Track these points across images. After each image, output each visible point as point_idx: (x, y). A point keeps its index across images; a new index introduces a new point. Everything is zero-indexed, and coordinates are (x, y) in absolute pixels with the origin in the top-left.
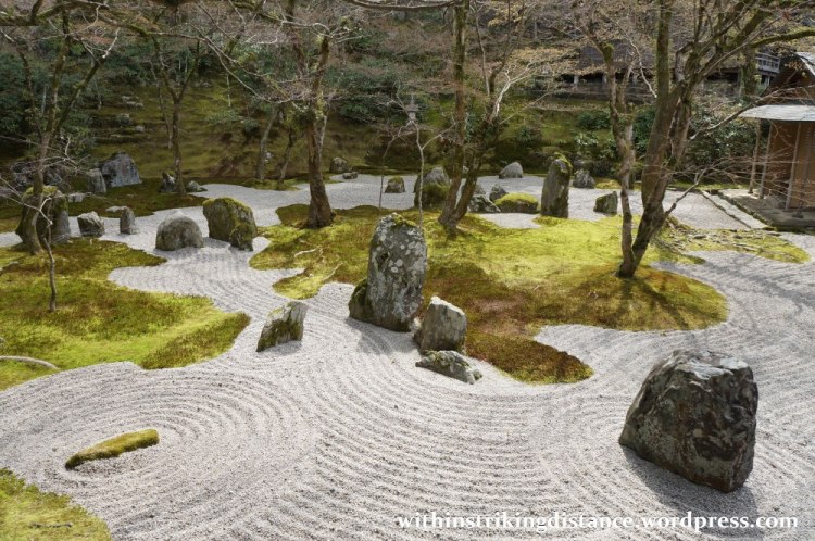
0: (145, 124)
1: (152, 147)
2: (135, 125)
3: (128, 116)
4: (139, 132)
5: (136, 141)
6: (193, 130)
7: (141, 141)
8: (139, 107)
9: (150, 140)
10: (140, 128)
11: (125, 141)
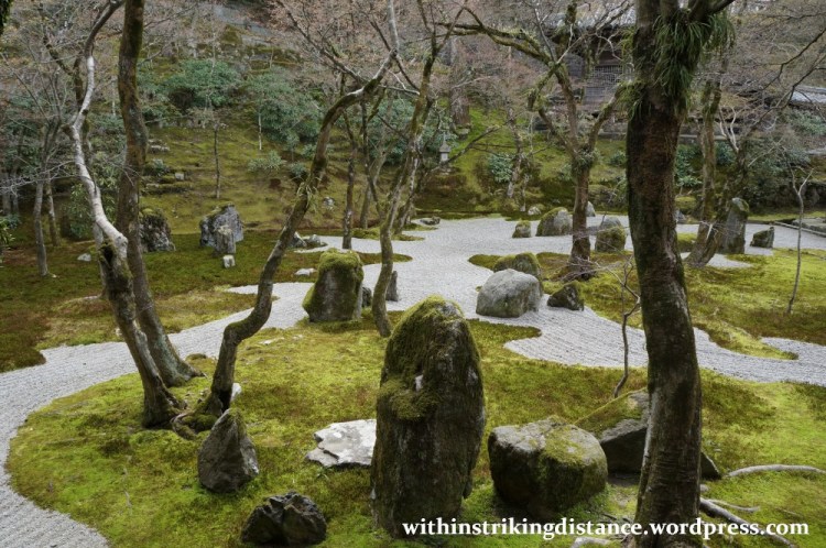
0: (183, 171)
1: (198, 197)
2: (173, 172)
3: (161, 161)
4: (178, 180)
5: (178, 190)
6: (233, 176)
7: (183, 190)
8: (166, 151)
9: (192, 189)
10: (180, 175)
11: (166, 191)
